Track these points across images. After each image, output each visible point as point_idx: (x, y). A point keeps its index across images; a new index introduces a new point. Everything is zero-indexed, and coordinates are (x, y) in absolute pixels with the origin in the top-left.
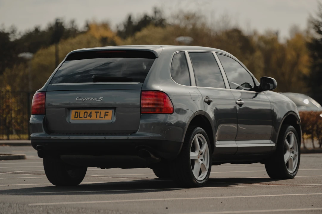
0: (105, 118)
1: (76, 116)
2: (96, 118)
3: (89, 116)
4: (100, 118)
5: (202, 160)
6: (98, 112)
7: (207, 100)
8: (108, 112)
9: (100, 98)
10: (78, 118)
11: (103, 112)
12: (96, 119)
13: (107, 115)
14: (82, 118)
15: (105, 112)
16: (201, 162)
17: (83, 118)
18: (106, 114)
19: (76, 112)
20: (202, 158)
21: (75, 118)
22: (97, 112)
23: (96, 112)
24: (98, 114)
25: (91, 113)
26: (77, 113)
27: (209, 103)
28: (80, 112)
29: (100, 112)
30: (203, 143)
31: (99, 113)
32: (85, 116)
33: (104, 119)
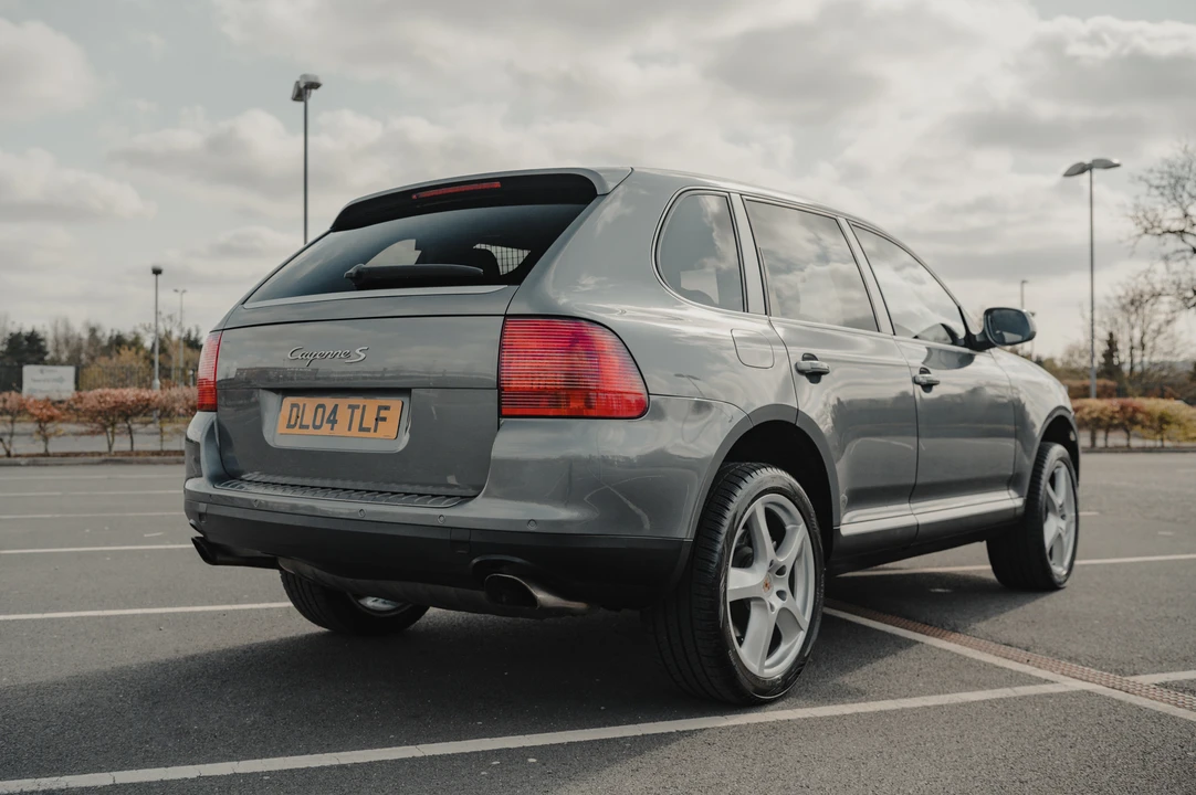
0: (375, 431)
1: (292, 423)
2: (349, 429)
3: (329, 421)
4: (361, 429)
5: (780, 594)
6: (358, 407)
7: (807, 365)
8: (387, 408)
9: (357, 351)
10: (296, 430)
11: (372, 405)
12: (349, 434)
13: (384, 419)
14: (307, 427)
15: (380, 408)
16: (778, 603)
17: (311, 427)
18: (383, 414)
19: (293, 405)
20: (785, 587)
21: (289, 426)
22: (353, 407)
23: (350, 407)
24: (358, 413)
25: (334, 411)
26: (295, 410)
27: (815, 376)
28: (304, 405)
29: (364, 407)
30: (788, 527)
31: (360, 410)
32: (318, 423)
33: (371, 434)
